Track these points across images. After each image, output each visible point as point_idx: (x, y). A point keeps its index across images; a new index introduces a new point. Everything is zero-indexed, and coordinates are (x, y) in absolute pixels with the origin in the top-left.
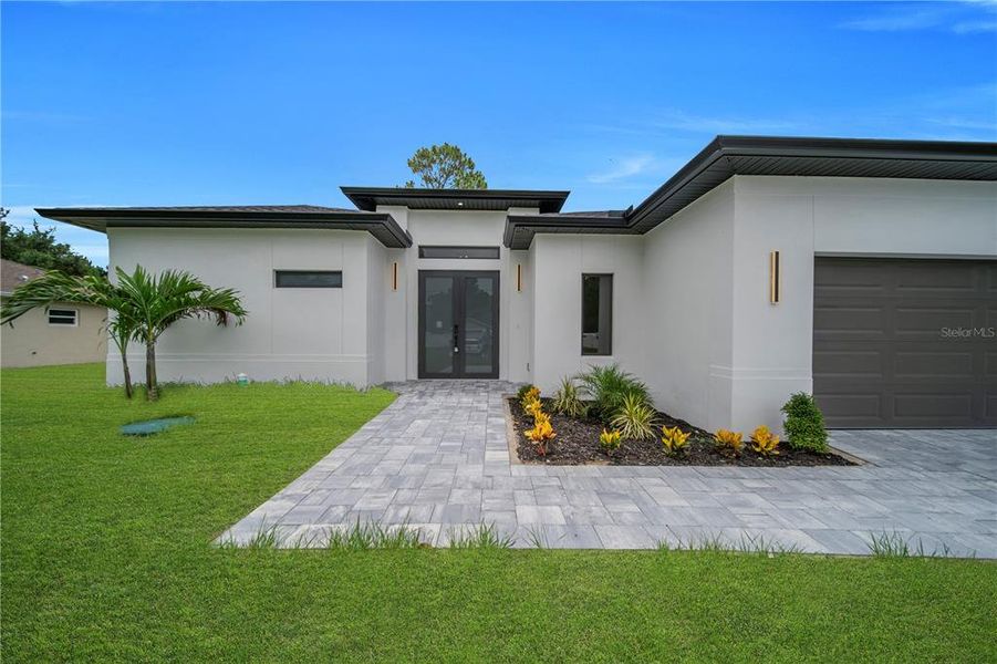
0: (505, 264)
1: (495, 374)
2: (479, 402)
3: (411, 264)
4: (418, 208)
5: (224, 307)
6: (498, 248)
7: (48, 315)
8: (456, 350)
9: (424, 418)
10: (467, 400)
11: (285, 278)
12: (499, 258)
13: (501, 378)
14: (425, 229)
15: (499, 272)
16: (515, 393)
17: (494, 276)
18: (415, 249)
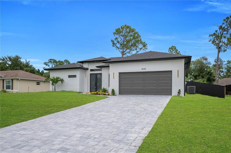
4: (90, 63)
5: (62, 81)
7: (36, 83)
8: (96, 87)
11: (70, 76)
17: (101, 74)
18: (89, 70)
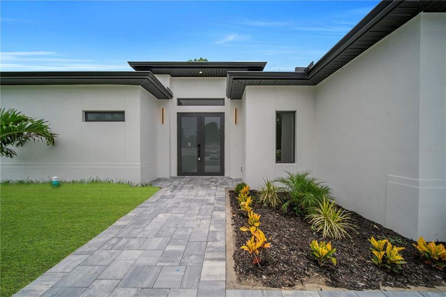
0: (228, 108)
1: (222, 173)
2: (209, 195)
3: (172, 109)
4: (177, 76)
6: (224, 99)
8: (199, 159)
9: (167, 211)
10: (202, 193)
11: (90, 116)
12: (224, 105)
13: (225, 176)
14: (181, 89)
15: (224, 113)
16: (233, 186)
17: (222, 115)
18: (174, 100)
